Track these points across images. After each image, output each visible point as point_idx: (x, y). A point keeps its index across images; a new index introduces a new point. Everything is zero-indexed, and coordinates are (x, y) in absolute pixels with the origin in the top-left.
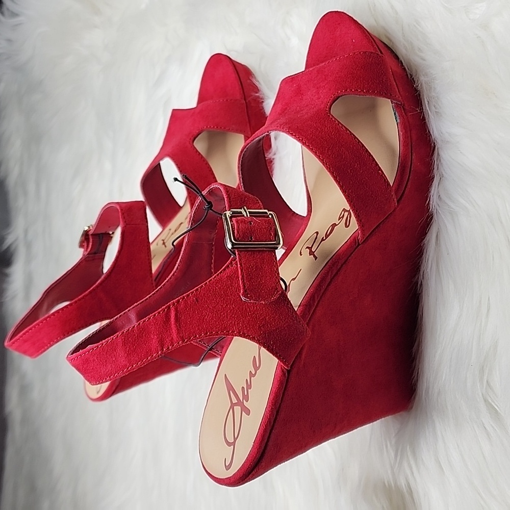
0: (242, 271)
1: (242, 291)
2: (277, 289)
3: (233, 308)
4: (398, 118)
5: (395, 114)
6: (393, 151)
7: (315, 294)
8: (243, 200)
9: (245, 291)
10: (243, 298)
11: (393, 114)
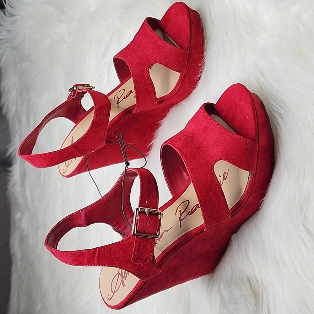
0: (135, 247)
1: (132, 258)
2: (150, 258)
3: (127, 258)
4: (250, 178)
5: (249, 175)
6: (240, 192)
7: (172, 251)
8: (149, 194)
9: (134, 258)
10: (132, 261)
11: (248, 175)
